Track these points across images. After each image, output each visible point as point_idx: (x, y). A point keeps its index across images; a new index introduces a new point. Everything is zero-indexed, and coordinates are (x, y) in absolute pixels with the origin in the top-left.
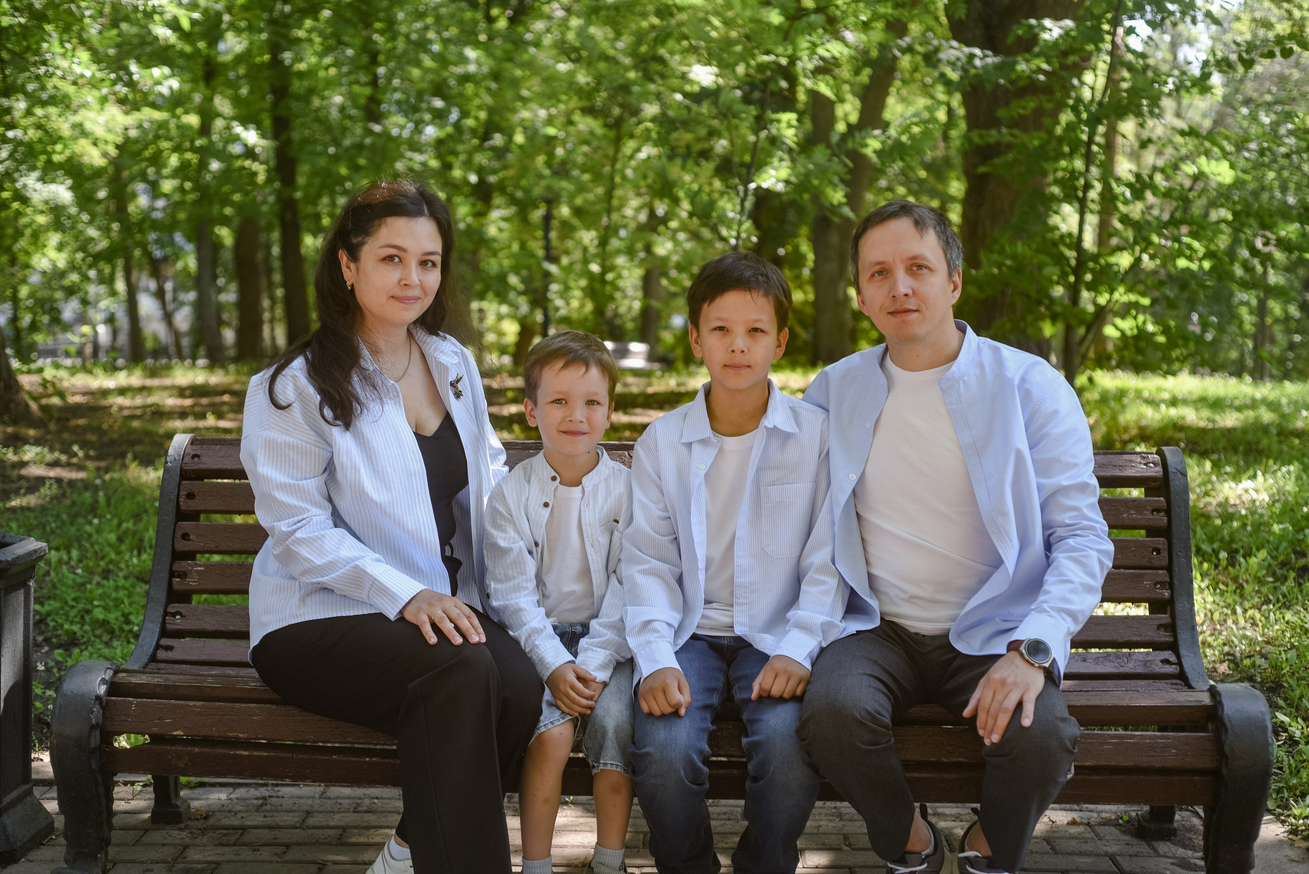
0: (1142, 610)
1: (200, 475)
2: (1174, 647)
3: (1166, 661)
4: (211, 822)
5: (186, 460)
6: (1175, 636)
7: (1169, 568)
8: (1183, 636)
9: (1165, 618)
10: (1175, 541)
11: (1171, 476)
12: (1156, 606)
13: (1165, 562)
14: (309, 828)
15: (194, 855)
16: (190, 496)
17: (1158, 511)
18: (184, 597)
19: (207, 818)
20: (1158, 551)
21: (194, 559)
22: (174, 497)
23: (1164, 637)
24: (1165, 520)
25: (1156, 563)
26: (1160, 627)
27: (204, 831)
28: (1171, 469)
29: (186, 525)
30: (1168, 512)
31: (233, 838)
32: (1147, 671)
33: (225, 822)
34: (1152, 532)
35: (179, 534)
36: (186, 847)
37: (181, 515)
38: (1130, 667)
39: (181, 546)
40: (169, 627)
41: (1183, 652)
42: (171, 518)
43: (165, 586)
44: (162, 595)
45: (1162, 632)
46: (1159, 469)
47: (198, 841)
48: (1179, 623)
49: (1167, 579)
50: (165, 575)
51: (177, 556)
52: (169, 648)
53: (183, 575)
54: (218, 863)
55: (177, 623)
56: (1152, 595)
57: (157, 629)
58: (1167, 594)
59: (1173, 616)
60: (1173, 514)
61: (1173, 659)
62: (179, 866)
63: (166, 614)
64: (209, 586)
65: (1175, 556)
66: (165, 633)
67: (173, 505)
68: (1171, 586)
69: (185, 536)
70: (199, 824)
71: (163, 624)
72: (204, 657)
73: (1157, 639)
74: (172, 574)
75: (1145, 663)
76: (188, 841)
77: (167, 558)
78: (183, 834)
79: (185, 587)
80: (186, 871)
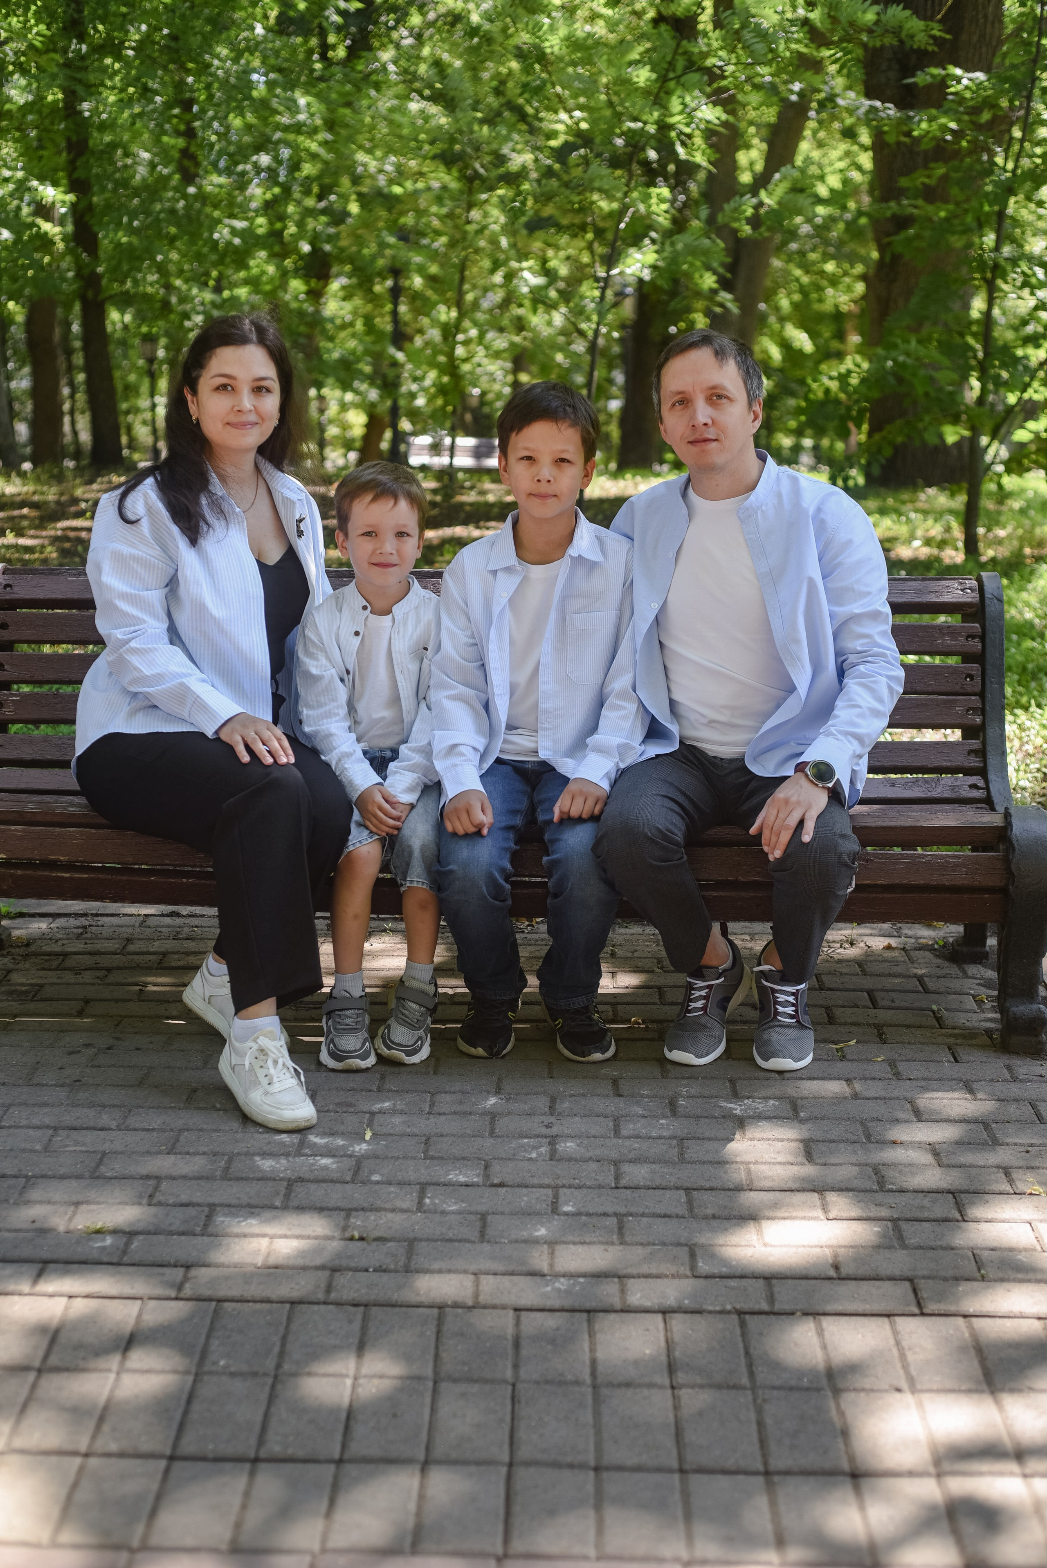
0: (955, 735)
1: (13, 605)
2: (983, 772)
3: (974, 786)
4: (33, 948)
6: (985, 762)
7: (982, 695)
8: (992, 761)
9: (975, 744)
10: (988, 667)
11: (987, 602)
12: (969, 732)
13: (978, 688)
14: (129, 953)
15: (18, 978)
16: (4, 626)
17: (973, 637)
18: (2, 727)
19: (28, 945)
20: (972, 677)
21: (9, 689)
23: (974, 762)
24: (980, 646)
25: (969, 689)
26: (970, 752)
27: (26, 957)
28: (988, 595)
29: (1, 655)
30: (983, 638)
31: (55, 964)
32: (953, 796)
33: (47, 948)
34: (967, 658)
36: (9, 972)
38: (937, 792)
41: (992, 776)
45: (972, 758)
46: (976, 595)
47: (21, 966)
48: (989, 749)
49: (980, 705)
53: (0, 705)
54: (41, 986)
56: (964, 721)
58: (978, 720)
59: (984, 743)
60: (987, 641)
61: (981, 783)
62: (3, 989)
64: (25, 716)
65: (988, 682)
68: (983, 712)
69: (1, 666)
70: (22, 951)
72: (22, 786)
73: (966, 764)
75: (953, 788)
76: (11, 966)
78: (6, 960)
79: (1, 717)
80: (11, 993)
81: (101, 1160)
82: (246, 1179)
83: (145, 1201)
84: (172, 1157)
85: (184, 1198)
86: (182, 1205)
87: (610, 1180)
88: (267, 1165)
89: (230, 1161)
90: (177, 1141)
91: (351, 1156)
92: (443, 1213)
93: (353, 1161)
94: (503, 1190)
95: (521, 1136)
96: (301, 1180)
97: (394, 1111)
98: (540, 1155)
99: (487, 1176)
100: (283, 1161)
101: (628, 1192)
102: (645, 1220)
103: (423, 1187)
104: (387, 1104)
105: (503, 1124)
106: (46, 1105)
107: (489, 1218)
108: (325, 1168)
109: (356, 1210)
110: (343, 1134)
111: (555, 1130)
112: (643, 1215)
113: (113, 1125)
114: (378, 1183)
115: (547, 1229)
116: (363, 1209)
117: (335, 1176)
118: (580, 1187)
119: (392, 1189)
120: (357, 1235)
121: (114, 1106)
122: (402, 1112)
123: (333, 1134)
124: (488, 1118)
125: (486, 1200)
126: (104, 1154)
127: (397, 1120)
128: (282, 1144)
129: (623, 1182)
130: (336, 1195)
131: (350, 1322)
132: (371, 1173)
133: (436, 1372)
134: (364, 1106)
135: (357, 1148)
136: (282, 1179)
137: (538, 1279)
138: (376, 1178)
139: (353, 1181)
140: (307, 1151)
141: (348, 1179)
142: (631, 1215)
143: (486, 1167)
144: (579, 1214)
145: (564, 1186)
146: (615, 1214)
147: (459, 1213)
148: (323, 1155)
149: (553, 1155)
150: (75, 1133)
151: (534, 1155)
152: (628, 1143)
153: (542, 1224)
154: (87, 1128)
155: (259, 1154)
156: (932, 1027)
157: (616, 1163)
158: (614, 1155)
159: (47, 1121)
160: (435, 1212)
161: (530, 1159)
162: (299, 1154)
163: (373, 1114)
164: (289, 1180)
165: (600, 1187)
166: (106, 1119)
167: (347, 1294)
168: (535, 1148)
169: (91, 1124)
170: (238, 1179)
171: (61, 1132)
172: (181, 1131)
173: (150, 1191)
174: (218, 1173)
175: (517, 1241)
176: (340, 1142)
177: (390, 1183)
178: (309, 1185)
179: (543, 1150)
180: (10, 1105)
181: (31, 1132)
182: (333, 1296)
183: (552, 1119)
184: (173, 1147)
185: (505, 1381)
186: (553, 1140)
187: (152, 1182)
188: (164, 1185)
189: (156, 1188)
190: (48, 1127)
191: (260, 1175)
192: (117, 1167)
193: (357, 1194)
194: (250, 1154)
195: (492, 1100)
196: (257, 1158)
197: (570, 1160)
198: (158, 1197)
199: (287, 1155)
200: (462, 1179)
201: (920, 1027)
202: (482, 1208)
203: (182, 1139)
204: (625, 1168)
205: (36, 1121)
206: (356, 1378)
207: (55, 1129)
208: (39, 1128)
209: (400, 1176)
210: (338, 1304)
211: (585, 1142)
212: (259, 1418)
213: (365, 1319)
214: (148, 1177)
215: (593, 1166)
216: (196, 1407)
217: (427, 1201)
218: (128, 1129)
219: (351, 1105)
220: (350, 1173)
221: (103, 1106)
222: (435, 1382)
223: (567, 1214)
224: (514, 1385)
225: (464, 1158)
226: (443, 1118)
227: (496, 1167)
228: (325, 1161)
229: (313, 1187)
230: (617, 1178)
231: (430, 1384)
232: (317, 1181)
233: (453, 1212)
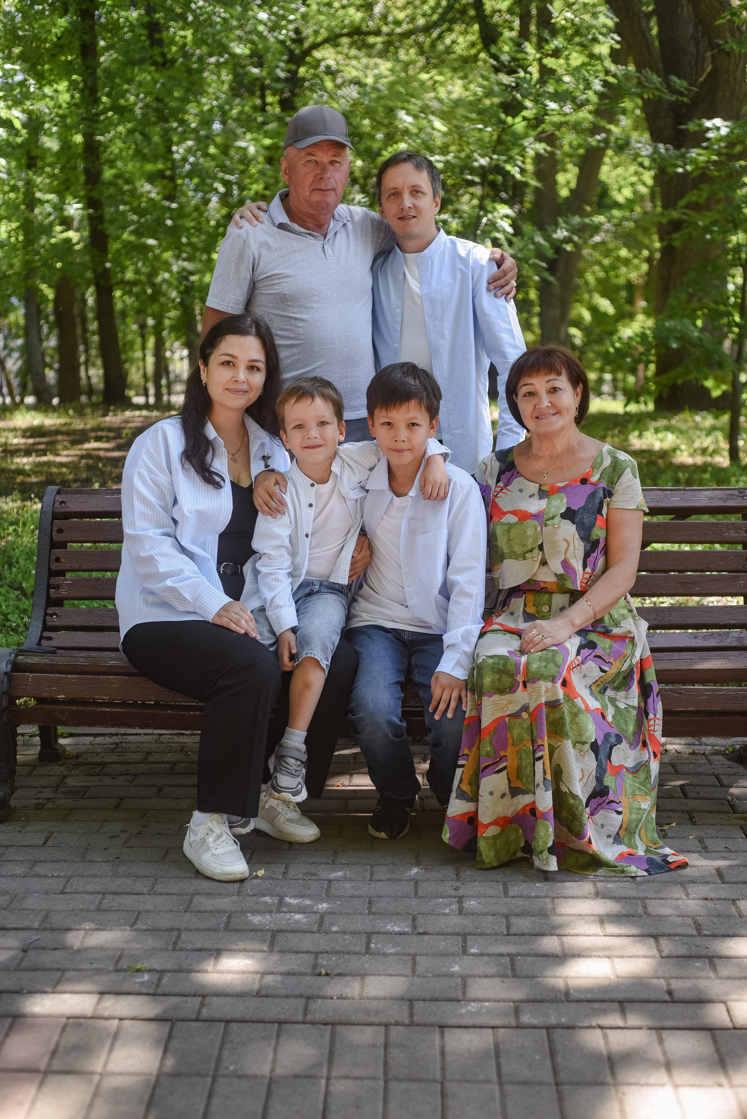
0: (739, 601)
1: (67, 516)
4: (80, 760)
5: (57, 505)
14: (150, 763)
15: (71, 782)
16: (60, 531)
18: (59, 602)
19: (77, 757)
21: (64, 575)
22: (48, 532)
27: (76, 766)
29: (57, 552)
31: (97, 771)
32: (739, 645)
33: (91, 760)
35: (53, 558)
36: (65, 777)
37: (54, 545)
38: (728, 642)
39: (55, 566)
40: (48, 623)
42: (47, 547)
43: (45, 595)
44: (43, 602)
47: (73, 773)
50: (44, 587)
51: (52, 573)
52: (49, 639)
53: (57, 587)
54: (88, 787)
55: (54, 621)
56: (745, 591)
57: (40, 625)
62: (61, 790)
63: (46, 614)
64: (75, 595)
66: (45, 628)
67: (47, 538)
69: (57, 560)
70: (73, 761)
71: (45, 622)
72: (74, 645)
74: (49, 586)
75: (739, 639)
76: (66, 773)
77: (45, 576)
78: (62, 768)
79: (58, 596)
80: (66, 793)
81: (138, 916)
82: (242, 930)
83: (170, 947)
84: (189, 914)
85: (198, 945)
86: (198, 950)
87: (504, 930)
88: (256, 919)
89: (230, 917)
90: (191, 902)
91: (316, 913)
92: (385, 955)
93: (318, 917)
94: (426, 937)
95: (437, 897)
96: (282, 931)
97: (345, 879)
98: (451, 910)
99: (414, 927)
100: (268, 917)
101: (516, 938)
102: (530, 958)
103: (369, 935)
104: (340, 874)
105: (424, 888)
106: (96, 876)
107: (418, 958)
108: (298, 922)
109: (322, 953)
110: (309, 896)
111: (461, 892)
112: (528, 955)
113: (145, 890)
114: (336, 932)
115: (460, 966)
116: (327, 952)
117: (306, 927)
118: (481, 934)
119: (347, 937)
120: (323, 972)
121: (145, 877)
122: (351, 880)
123: (302, 896)
124: (413, 883)
125: (415, 944)
126: (139, 913)
127: (347, 885)
128: (266, 903)
129: (512, 931)
130: (307, 942)
131: (322, 1036)
132: (331, 925)
133: (386, 1074)
134: (323, 875)
135: (320, 907)
136: (267, 930)
137: (455, 1004)
138: (335, 929)
139: (318, 931)
140: (284, 909)
141: (315, 929)
142: (520, 955)
143: (414, 920)
144: (482, 955)
145: (470, 934)
146: (508, 955)
147: (396, 954)
148: (296, 912)
149: (461, 911)
150: (118, 897)
151: (447, 911)
152: (514, 901)
153: (456, 963)
154: (127, 893)
155: (250, 912)
156: (728, 813)
157: (507, 916)
158: (505, 910)
159: (98, 888)
160: (379, 954)
161: (445, 914)
162: (279, 911)
163: (330, 881)
164: (273, 931)
165: (496, 934)
166: (139, 886)
167: (319, 1017)
168: (447, 905)
169: (129, 890)
170: (236, 930)
171: (108, 896)
172: (193, 895)
173: (174, 939)
174: (222, 926)
175: (438, 976)
176: (308, 902)
177: (345, 933)
178: (287, 934)
179: (454, 907)
180: (70, 877)
181: (87, 896)
182: (309, 1017)
183: (458, 884)
184: (189, 906)
185: (435, 1081)
186: (460, 900)
187: (175, 933)
188: (184, 936)
189: (178, 937)
190: (98, 893)
191: (251, 927)
192: (149, 922)
193: (322, 942)
194: (243, 912)
195: (415, 870)
196: (249, 915)
197: (473, 914)
198: (180, 945)
199: (270, 912)
200: (397, 929)
201: (719, 812)
202: (412, 951)
203: (194, 900)
204: (513, 920)
205: (89, 888)
206: (328, 1079)
207: (104, 894)
208: (92, 893)
209: (352, 928)
210: (312, 1023)
211: (484, 900)
212: (260, 1109)
213: (333, 1035)
214: (172, 929)
215: (490, 918)
216: (215, 1101)
217: (373, 946)
218: (155, 894)
219: (314, 875)
220: (316, 926)
221: (137, 877)
222: (386, 1082)
223: (473, 955)
224: (442, 1084)
225: (397, 914)
226: (380, 883)
227: (420, 920)
228: (298, 917)
229: (290, 936)
230: (508, 927)
231: (382, 1083)
232: (293, 931)
233: (391, 954)
